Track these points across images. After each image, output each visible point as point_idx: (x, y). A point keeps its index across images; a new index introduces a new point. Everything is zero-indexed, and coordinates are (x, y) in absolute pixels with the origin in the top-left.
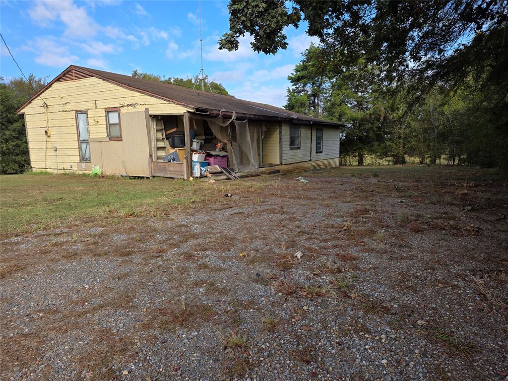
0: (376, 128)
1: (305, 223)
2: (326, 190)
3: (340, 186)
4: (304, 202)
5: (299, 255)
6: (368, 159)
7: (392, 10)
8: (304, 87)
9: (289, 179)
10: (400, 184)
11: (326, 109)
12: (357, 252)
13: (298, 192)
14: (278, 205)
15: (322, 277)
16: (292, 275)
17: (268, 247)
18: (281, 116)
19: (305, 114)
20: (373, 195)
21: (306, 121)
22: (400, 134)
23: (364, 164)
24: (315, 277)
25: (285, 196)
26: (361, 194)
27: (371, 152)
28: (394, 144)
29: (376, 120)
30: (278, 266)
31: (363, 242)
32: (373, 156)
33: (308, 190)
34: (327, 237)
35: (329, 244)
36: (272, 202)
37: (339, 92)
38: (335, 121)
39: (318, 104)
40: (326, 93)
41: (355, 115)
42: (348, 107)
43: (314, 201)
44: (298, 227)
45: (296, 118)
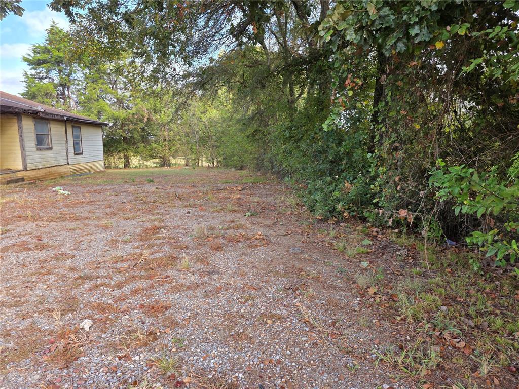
0: (141, 128)
1: (82, 260)
2: (99, 203)
3: (115, 198)
4: (73, 225)
5: (86, 324)
6: (135, 161)
7: (158, 5)
8: (47, 73)
9: (41, 190)
10: (179, 190)
11: (80, 103)
12: (165, 294)
13: (59, 209)
14: (31, 234)
15: (133, 359)
16: (84, 372)
17: (27, 322)
18: (18, 106)
19: (52, 106)
20: (157, 207)
21: (57, 115)
22: (165, 137)
23: (131, 166)
24: (122, 361)
25: (40, 218)
26: (143, 207)
27: (136, 153)
28: (160, 147)
29: (140, 121)
30: (54, 358)
31: (168, 276)
32: (139, 157)
33: (74, 205)
34: (119, 278)
35: (126, 289)
36: (21, 230)
37: (95, 86)
38: (93, 118)
39: (69, 97)
40: (78, 85)
41: (116, 114)
42: (107, 104)
43: (87, 222)
44: (73, 269)
45: (42, 110)
